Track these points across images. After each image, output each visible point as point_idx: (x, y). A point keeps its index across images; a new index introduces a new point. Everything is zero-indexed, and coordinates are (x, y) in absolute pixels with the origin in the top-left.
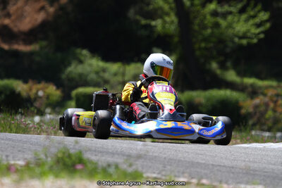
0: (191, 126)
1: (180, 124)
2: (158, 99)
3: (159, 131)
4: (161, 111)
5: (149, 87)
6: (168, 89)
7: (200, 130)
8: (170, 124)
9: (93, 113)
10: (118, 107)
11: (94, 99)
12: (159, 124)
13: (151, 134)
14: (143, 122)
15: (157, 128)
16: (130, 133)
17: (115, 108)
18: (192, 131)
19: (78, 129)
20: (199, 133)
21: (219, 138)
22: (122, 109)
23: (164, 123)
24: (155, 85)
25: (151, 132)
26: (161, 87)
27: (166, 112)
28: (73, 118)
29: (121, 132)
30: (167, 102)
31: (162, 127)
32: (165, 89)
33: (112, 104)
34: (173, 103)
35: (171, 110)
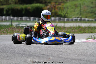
0: (61, 39)
1: (57, 38)
2: (48, 29)
5: (44, 25)
6: (51, 25)
7: (64, 40)
8: (53, 38)
9: (25, 35)
10: (33, 32)
11: (24, 30)
12: (49, 39)
13: (47, 42)
14: (43, 38)
15: (49, 40)
18: (61, 41)
20: (64, 41)
21: (71, 42)
23: (51, 38)
24: (46, 24)
26: (48, 25)
27: (51, 34)
28: (17, 37)
29: (36, 42)
30: (51, 30)
31: (51, 39)
32: (50, 25)
34: (53, 31)
35: (53, 33)
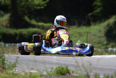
0: (76, 49)
1: (71, 48)
2: (62, 37)
3: (62, 51)
4: (63, 42)
5: (57, 32)
6: (66, 33)
7: (80, 50)
8: (67, 48)
9: (33, 44)
10: (44, 41)
11: (33, 38)
12: (62, 48)
13: (59, 53)
14: (55, 47)
15: (61, 50)
16: (50, 52)
17: (43, 42)
18: (76, 51)
19: (27, 51)
20: (79, 52)
21: (88, 53)
22: (45, 42)
23: (64, 48)
24: (60, 31)
25: (59, 52)
26: (62, 32)
27: (65, 43)
28: (25, 46)
30: (65, 38)
31: (63, 49)
32: (64, 33)
33: (41, 40)
34: (68, 39)
35: (67, 42)
